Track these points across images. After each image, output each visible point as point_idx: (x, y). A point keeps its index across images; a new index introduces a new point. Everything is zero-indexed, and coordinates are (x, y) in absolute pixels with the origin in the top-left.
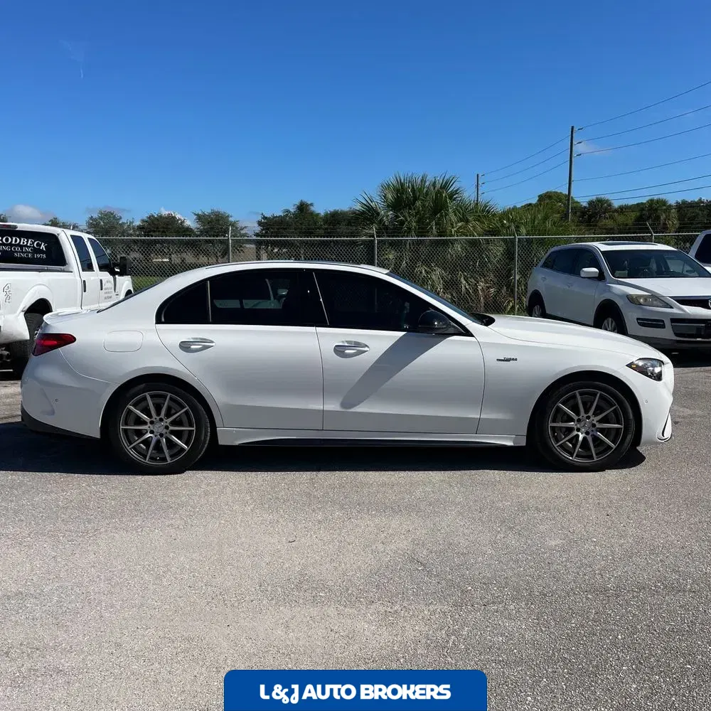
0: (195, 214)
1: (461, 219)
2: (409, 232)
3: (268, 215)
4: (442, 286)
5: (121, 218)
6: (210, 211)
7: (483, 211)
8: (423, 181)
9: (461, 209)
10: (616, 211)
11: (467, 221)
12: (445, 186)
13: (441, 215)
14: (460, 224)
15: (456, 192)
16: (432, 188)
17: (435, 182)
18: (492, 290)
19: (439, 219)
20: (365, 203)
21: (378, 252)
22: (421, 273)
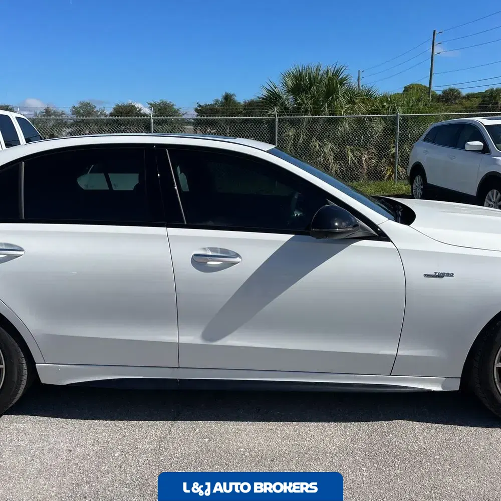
0: (149, 104)
1: (348, 101)
2: (306, 112)
3: (202, 104)
4: (332, 158)
5: (95, 107)
6: (159, 101)
7: (367, 95)
8: (318, 70)
9: (350, 93)
10: (464, 98)
11: (354, 103)
12: (336, 73)
13: (333, 98)
14: (348, 106)
15: (345, 79)
16: (325, 76)
17: (328, 71)
18: (374, 161)
19: (331, 102)
20: (270, 89)
21: (279, 130)
22: (315, 147)
